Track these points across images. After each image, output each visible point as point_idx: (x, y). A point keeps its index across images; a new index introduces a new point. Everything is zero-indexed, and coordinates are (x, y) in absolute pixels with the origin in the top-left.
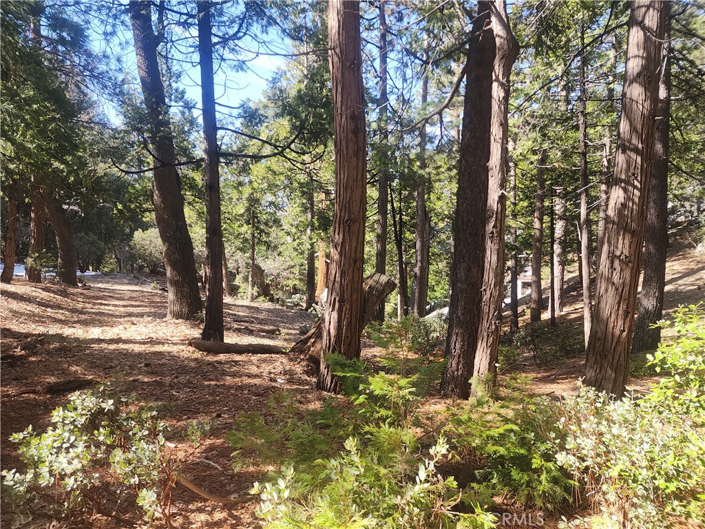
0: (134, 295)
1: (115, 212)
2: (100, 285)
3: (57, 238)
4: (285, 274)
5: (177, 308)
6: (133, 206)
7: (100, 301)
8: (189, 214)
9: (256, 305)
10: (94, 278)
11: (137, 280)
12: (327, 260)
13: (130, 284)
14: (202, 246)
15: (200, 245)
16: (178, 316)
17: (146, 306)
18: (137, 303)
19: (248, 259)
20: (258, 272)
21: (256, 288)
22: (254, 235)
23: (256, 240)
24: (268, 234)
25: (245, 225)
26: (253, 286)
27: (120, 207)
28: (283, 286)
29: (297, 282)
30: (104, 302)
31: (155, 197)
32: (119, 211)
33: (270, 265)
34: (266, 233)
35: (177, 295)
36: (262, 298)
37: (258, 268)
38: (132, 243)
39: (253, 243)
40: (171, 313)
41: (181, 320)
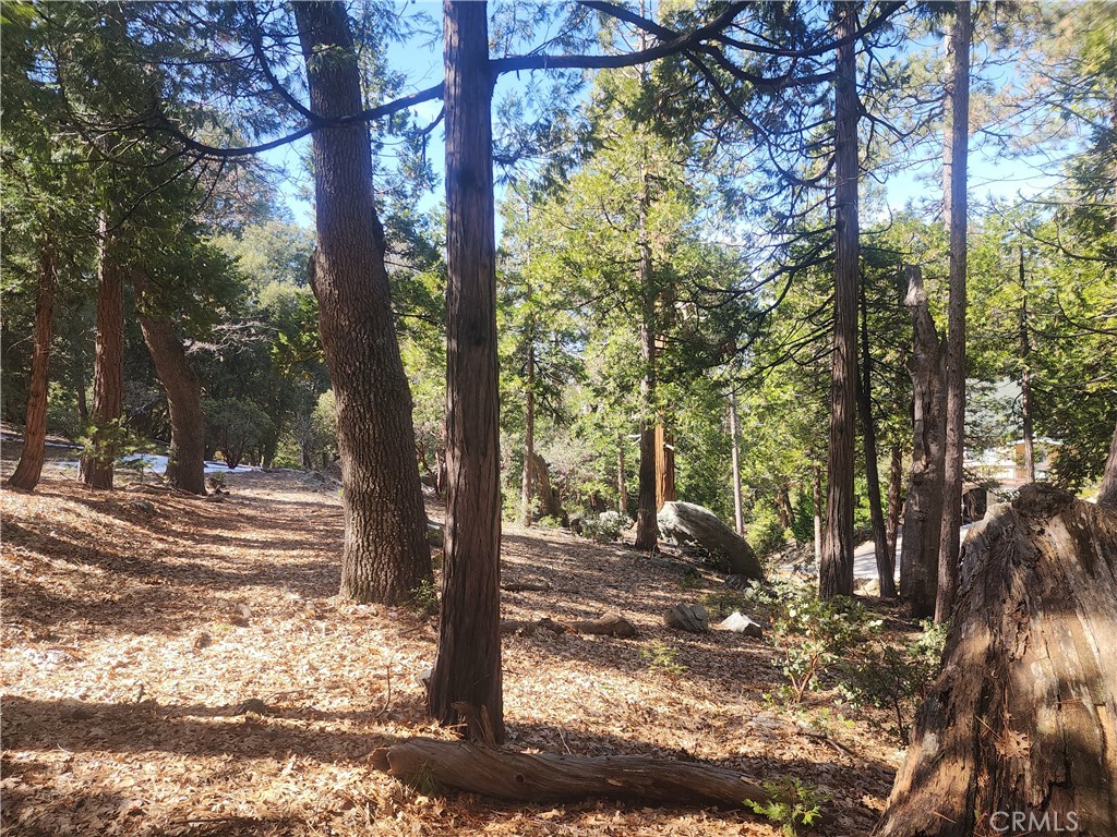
0: (301, 514)
1: (275, 350)
2: (248, 493)
3: (170, 401)
4: (583, 472)
5: (364, 571)
6: (305, 338)
7: (217, 532)
8: (411, 354)
9: (536, 533)
10: (246, 480)
11: (321, 483)
12: (668, 446)
13: (304, 489)
14: (437, 418)
15: (433, 417)
16: (364, 593)
17: (312, 546)
18: (297, 536)
19: (517, 443)
20: (539, 467)
21: (535, 501)
22: (532, 397)
23: (536, 407)
24: (557, 394)
25: (516, 377)
26: (529, 497)
27: (284, 339)
28: (574, 493)
29: (602, 488)
30: (226, 534)
31: (320, 273)
32: (281, 346)
33: (559, 454)
34: (553, 394)
35: (366, 534)
36: (548, 520)
37: (540, 460)
38: (314, 415)
39: (531, 412)
40: (349, 582)
41: (373, 608)
